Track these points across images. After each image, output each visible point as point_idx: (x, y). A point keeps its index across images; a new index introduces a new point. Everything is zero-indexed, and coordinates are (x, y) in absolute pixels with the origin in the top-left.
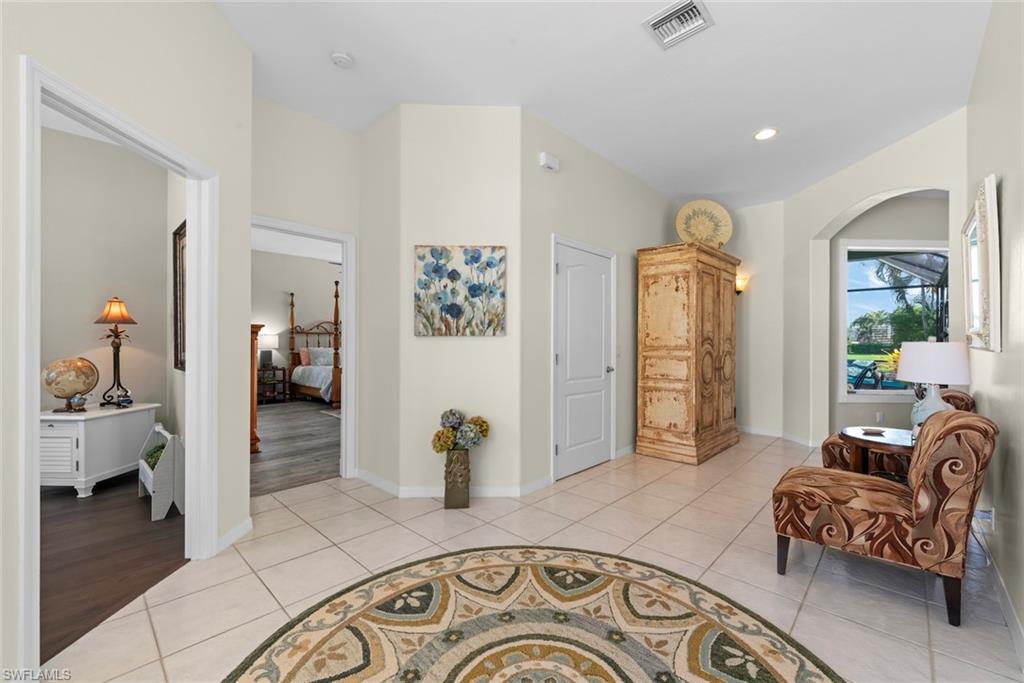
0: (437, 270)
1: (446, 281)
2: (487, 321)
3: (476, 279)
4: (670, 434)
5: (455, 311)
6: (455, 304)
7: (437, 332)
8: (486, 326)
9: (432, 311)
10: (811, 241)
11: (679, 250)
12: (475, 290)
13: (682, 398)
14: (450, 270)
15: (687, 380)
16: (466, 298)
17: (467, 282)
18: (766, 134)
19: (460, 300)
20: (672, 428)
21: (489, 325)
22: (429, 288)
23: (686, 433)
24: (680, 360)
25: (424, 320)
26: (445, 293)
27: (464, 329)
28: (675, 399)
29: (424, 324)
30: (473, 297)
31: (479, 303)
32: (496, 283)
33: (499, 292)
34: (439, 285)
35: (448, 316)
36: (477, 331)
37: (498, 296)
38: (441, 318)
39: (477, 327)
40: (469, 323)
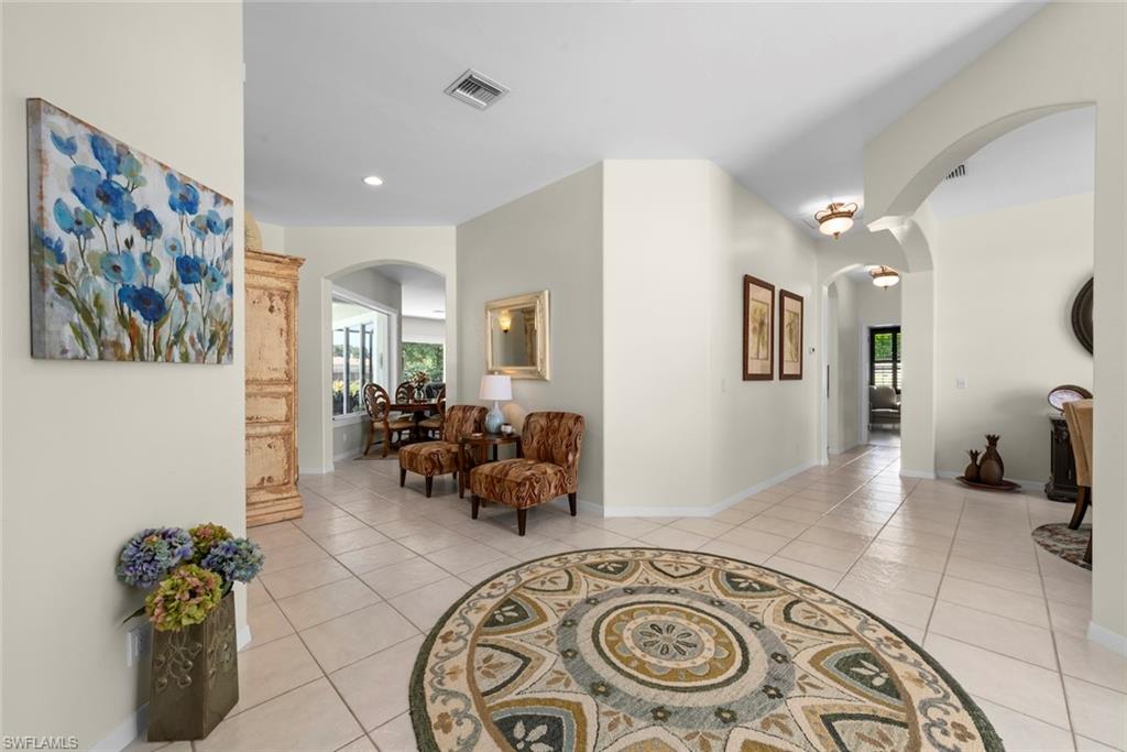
0: (111, 197)
1: (128, 229)
2: (208, 336)
3: (189, 246)
4: (262, 492)
5: (150, 304)
6: (152, 290)
7: (109, 352)
8: (207, 344)
9: (97, 297)
10: (323, 280)
11: (277, 262)
12: (189, 269)
13: (279, 443)
14: (139, 210)
15: (286, 421)
16: (173, 283)
17: (173, 248)
18: (374, 181)
19: (161, 281)
20: (266, 484)
21: (212, 342)
22: (88, 235)
23: (285, 484)
24: (276, 396)
25: (77, 318)
26: (129, 260)
27: (170, 347)
28: (269, 446)
29: (75, 329)
30: (185, 282)
31: (195, 298)
32: (222, 264)
33: (226, 281)
34: (111, 235)
35: (137, 315)
36: (192, 353)
37: (224, 289)
38: (121, 316)
39: (193, 345)
40: (179, 335)
